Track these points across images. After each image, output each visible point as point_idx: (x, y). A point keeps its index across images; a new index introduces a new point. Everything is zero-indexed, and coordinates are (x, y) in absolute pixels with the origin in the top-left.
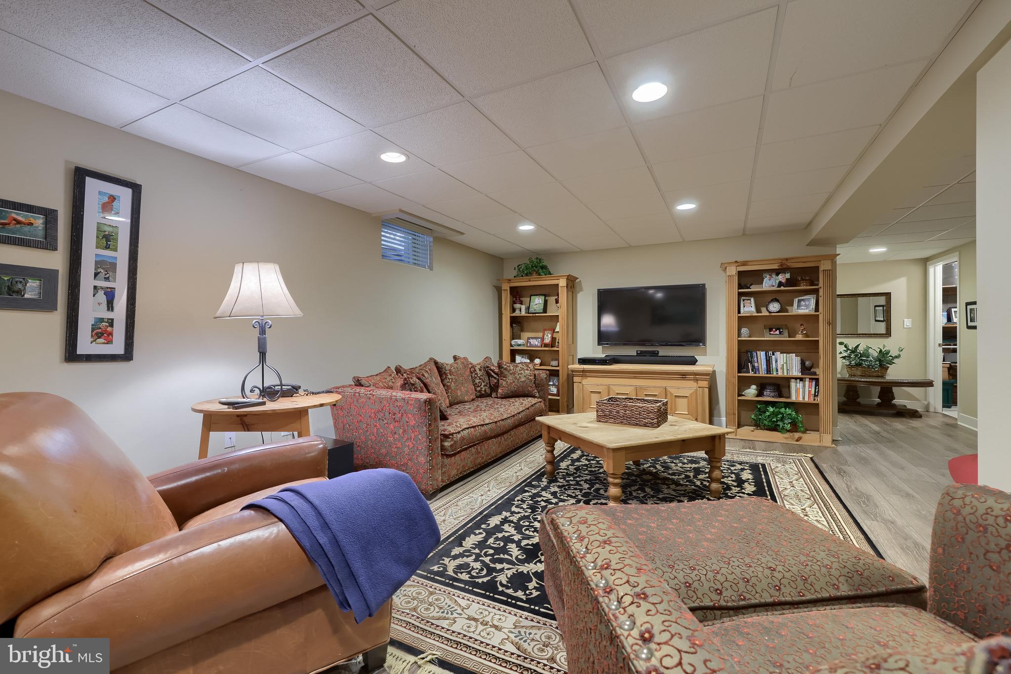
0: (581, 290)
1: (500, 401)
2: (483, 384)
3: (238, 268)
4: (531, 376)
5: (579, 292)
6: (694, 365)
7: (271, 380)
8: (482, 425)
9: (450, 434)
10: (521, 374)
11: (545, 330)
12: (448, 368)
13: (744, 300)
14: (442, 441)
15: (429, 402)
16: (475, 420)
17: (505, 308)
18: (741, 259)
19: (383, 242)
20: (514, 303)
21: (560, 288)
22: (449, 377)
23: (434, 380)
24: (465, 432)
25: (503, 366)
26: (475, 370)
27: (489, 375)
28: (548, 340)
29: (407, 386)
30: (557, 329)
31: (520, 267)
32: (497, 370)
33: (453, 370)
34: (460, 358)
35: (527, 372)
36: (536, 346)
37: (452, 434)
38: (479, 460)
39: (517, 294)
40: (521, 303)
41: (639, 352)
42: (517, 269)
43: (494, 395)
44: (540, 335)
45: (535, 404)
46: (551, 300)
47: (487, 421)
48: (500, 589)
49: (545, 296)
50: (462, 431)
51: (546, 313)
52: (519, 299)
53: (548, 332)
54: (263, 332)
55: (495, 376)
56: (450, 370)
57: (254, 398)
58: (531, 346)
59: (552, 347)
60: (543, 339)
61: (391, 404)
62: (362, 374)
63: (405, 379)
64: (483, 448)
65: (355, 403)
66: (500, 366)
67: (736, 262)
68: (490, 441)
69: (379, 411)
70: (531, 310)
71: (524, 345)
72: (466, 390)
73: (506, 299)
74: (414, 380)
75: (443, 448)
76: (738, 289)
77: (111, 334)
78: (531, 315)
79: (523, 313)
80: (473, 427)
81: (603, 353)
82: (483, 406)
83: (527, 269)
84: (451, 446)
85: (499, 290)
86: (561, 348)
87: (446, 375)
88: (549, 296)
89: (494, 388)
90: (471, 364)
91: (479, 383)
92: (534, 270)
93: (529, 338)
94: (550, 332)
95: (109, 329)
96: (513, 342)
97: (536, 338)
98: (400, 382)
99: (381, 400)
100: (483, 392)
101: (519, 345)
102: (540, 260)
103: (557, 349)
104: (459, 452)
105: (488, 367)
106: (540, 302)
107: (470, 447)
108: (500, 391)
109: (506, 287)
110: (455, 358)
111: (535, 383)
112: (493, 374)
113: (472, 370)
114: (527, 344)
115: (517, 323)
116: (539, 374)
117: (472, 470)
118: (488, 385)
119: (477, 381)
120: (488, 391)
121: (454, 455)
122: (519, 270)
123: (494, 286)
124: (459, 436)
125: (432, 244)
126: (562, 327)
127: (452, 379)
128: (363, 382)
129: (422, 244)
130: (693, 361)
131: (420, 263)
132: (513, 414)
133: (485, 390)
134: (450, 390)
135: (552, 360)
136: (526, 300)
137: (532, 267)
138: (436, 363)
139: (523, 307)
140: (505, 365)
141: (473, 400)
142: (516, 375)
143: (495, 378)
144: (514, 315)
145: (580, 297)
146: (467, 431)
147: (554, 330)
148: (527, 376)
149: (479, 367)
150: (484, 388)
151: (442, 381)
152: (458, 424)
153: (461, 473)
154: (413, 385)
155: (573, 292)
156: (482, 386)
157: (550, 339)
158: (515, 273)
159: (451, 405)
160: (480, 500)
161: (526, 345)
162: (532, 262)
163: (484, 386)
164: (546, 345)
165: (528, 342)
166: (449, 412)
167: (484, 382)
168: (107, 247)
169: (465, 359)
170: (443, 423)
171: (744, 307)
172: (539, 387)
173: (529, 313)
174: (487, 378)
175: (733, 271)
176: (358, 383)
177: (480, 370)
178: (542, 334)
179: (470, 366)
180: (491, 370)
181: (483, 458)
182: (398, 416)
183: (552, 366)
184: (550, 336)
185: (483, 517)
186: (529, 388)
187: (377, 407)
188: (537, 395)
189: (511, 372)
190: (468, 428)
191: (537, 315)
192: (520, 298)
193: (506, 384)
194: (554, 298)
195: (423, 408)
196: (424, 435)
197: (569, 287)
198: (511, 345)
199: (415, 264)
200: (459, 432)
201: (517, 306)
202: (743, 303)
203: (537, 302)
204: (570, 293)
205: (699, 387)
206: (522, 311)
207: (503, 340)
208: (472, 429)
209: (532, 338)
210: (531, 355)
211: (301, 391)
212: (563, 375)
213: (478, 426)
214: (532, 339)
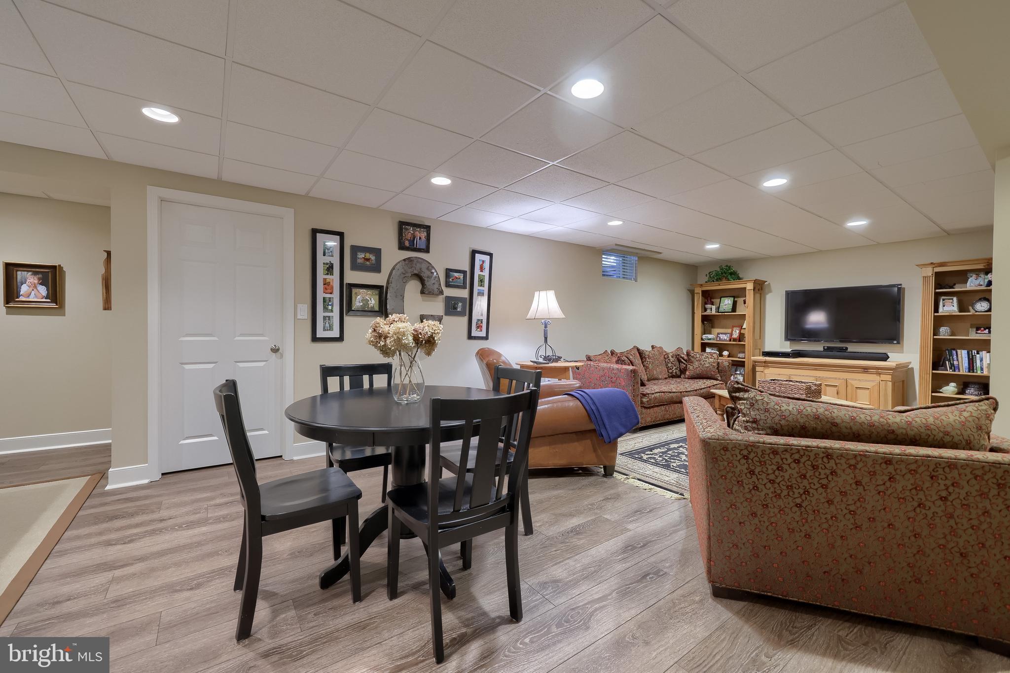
0: (770, 291)
1: (687, 380)
2: (674, 368)
3: (537, 294)
4: (714, 363)
5: (767, 294)
6: (886, 361)
7: (549, 353)
8: (670, 392)
9: (647, 394)
10: (706, 361)
11: (733, 327)
12: (647, 353)
13: (944, 300)
14: (641, 398)
15: (634, 372)
16: (665, 388)
17: (697, 307)
18: (937, 260)
19: (603, 262)
20: (706, 304)
21: (747, 291)
22: (648, 360)
23: (638, 361)
24: (658, 395)
25: (691, 354)
26: (668, 357)
27: (680, 361)
28: (736, 335)
29: (620, 361)
30: (744, 327)
31: (711, 273)
32: (686, 358)
33: (651, 356)
34: (656, 347)
35: (711, 360)
36: (725, 340)
37: (648, 394)
38: (667, 416)
39: (708, 297)
40: (712, 304)
41: (826, 348)
42: (708, 276)
43: (682, 376)
44: (729, 331)
45: (716, 384)
46: (740, 301)
47: (674, 390)
48: (672, 467)
49: (734, 297)
50: (655, 393)
51: (735, 312)
52: (711, 301)
53: (736, 328)
54: (546, 327)
55: (684, 362)
56: (648, 356)
57: (541, 360)
58: (720, 340)
59: (740, 341)
60: (731, 334)
61: (610, 372)
62: (591, 354)
63: (619, 357)
64: (670, 408)
65: (588, 370)
66: (688, 354)
67: (932, 263)
68: (676, 405)
69: (602, 376)
70: (721, 310)
71: (714, 339)
72: (660, 371)
73: (698, 301)
74: (624, 358)
75: (642, 402)
76: (935, 289)
77: (482, 327)
78: (721, 314)
79: (714, 312)
80: (663, 392)
81: (791, 348)
82: (673, 382)
83: (717, 275)
84: (647, 401)
85: (692, 293)
86: (748, 342)
87: (646, 358)
88: (738, 297)
89: (683, 371)
90: (666, 352)
91: (671, 366)
92: (724, 276)
93: (718, 334)
94: (738, 328)
95: (481, 324)
96: (704, 337)
97: (725, 334)
98: (615, 359)
99: (603, 369)
100: (674, 374)
101: (710, 339)
102: (729, 267)
103: (744, 343)
104: (653, 407)
105: (679, 355)
106: (730, 303)
107: (661, 405)
108: (687, 373)
109: (698, 290)
110: (653, 347)
111: (718, 368)
112: (683, 360)
113: (666, 356)
114: (717, 338)
115: (708, 321)
116: (723, 362)
117: (662, 422)
118: (679, 369)
119: (670, 365)
120: (678, 373)
121: (649, 408)
122: (710, 276)
123: (688, 290)
124: (653, 396)
125: (637, 262)
126: (748, 324)
127: (650, 362)
128: (592, 358)
129: (630, 263)
130: (885, 358)
131: (627, 277)
132: (696, 389)
133: (676, 373)
134: (648, 370)
135: (740, 353)
136: (717, 301)
137: (722, 273)
138: (638, 350)
139: (714, 307)
140: (693, 354)
141: (666, 378)
142: (702, 362)
143: (684, 364)
144: (705, 313)
145: (769, 297)
146: (659, 394)
147: (742, 327)
148: (711, 363)
149: (672, 354)
150: (675, 370)
151: (643, 363)
152: (652, 389)
153: (654, 422)
154: (623, 361)
155: (761, 294)
156: (673, 369)
157: (738, 335)
158: (706, 279)
159: (649, 380)
160: (666, 436)
161: (715, 339)
162: (722, 269)
163: (675, 369)
164: (735, 340)
165: (717, 337)
166: (646, 382)
167: (675, 366)
168: (481, 286)
169: (661, 348)
170: (642, 387)
171: (944, 306)
172: (721, 373)
173: (719, 312)
174: (678, 363)
175: (929, 272)
176: (589, 359)
177: (672, 357)
178: (731, 330)
179: (665, 353)
180: (681, 357)
181: (670, 416)
182: (614, 379)
183: (739, 358)
184: (738, 332)
185: (667, 443)
186: (712, 373)
187: (601, 373)
188: (719, 378)
189: (697, 359)
190: (659, 392)
191: (725, 314)
192: (711, 299)
193: (691, 369)
194: (742, 300)
195: (630, 375)
196: (630, 391)
197: (757, 289)
198: (702, 339)
199: (624, 278)
200: (653, 394)
201: (708, 306)
202: (943, 303)
203: (727, 303)
204: (758, 296)
205: (882, 381)
206: (712, 310)
207: (695, 334)
208: (662, 394)
209: (721, 333)
210: (720, 348)
211: (562, 359)
212: (749, 366)
213: (667, 392)
214: (721, 335)
